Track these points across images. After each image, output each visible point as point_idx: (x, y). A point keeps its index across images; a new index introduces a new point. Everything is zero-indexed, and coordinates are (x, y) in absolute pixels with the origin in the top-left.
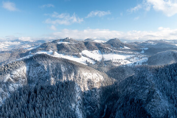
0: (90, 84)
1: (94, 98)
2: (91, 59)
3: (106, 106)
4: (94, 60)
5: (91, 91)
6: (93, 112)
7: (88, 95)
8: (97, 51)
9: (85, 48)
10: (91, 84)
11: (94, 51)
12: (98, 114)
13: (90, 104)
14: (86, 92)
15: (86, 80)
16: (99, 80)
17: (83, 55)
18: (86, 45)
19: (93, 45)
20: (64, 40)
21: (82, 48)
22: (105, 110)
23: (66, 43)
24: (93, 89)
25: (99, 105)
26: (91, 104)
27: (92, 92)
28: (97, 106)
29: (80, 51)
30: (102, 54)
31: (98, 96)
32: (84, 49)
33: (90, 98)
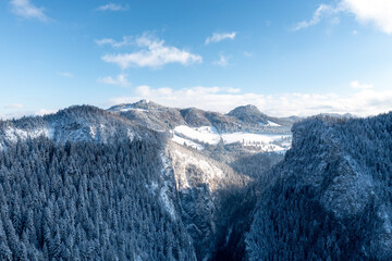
0: (192, 175)
1: (203, 205)
2: (196, 141)
3: (230, 231)
4: (202, 143)
5: (194, 189)
6: (201, 237)
7: (189, 199)
8: (209, 128)
9: (182, 121)
10: (196, 174)
11: (202, 128)
12: (212, 244)
13: (194, 221)
14: (184, 192)
15: (184, 165)
16: (213, 176)
17: (178, 135)
18: (184, 116)
19: (199, 116)
20: (134, 105)
21: (176, 120)
22: (228, 238)
23: (139, 110)
24: (199, 185)
25: (213, 224)
26: (194, 218)
27: (197, 192)
28: (209, 225)
29: (171, 127)
30: (219, 133)
31: (211, 204)
32: (179, 124)
33: (192, 204)
